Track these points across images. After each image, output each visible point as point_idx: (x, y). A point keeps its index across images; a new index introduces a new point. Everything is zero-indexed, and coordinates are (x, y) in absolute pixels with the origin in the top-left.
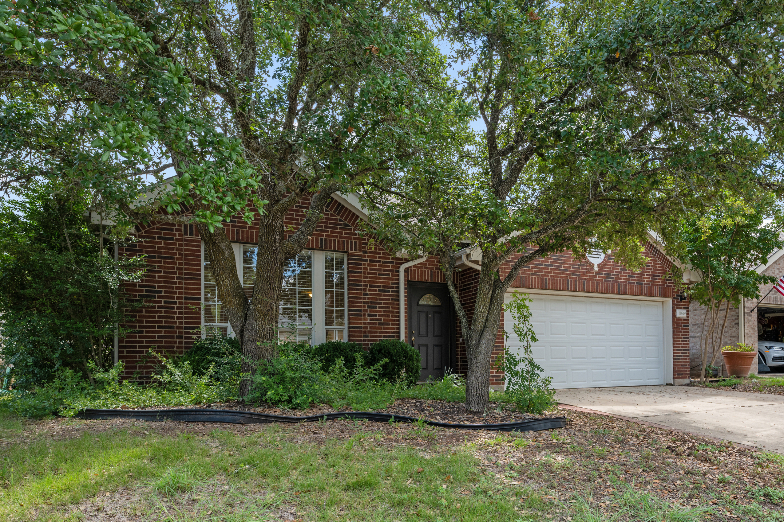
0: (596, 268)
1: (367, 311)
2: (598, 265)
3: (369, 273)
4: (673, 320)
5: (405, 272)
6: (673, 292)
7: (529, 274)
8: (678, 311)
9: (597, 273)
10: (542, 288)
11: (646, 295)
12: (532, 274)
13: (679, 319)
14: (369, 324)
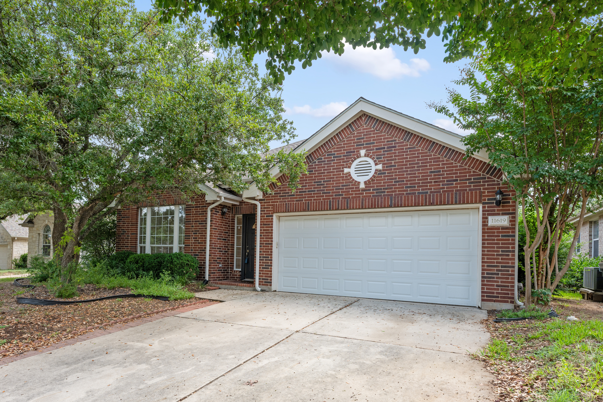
0: (362, 186)
1: (192, 236)
2: (365, 182)
3: (195, 214)
4: (483, 229)
5: (211, 211)
6: (480, 196)
7: (294, 201)
8: (490, 218)
9: (363, 190)
10: (304, 210)
11: (432, 204)
12: (296, 201)
13: (493, 228)
14: (194, 243)
